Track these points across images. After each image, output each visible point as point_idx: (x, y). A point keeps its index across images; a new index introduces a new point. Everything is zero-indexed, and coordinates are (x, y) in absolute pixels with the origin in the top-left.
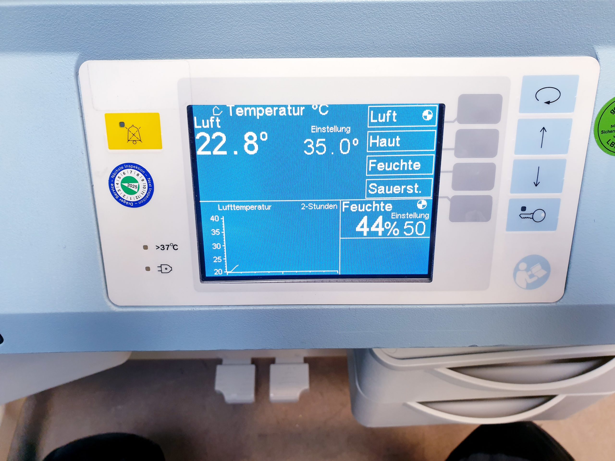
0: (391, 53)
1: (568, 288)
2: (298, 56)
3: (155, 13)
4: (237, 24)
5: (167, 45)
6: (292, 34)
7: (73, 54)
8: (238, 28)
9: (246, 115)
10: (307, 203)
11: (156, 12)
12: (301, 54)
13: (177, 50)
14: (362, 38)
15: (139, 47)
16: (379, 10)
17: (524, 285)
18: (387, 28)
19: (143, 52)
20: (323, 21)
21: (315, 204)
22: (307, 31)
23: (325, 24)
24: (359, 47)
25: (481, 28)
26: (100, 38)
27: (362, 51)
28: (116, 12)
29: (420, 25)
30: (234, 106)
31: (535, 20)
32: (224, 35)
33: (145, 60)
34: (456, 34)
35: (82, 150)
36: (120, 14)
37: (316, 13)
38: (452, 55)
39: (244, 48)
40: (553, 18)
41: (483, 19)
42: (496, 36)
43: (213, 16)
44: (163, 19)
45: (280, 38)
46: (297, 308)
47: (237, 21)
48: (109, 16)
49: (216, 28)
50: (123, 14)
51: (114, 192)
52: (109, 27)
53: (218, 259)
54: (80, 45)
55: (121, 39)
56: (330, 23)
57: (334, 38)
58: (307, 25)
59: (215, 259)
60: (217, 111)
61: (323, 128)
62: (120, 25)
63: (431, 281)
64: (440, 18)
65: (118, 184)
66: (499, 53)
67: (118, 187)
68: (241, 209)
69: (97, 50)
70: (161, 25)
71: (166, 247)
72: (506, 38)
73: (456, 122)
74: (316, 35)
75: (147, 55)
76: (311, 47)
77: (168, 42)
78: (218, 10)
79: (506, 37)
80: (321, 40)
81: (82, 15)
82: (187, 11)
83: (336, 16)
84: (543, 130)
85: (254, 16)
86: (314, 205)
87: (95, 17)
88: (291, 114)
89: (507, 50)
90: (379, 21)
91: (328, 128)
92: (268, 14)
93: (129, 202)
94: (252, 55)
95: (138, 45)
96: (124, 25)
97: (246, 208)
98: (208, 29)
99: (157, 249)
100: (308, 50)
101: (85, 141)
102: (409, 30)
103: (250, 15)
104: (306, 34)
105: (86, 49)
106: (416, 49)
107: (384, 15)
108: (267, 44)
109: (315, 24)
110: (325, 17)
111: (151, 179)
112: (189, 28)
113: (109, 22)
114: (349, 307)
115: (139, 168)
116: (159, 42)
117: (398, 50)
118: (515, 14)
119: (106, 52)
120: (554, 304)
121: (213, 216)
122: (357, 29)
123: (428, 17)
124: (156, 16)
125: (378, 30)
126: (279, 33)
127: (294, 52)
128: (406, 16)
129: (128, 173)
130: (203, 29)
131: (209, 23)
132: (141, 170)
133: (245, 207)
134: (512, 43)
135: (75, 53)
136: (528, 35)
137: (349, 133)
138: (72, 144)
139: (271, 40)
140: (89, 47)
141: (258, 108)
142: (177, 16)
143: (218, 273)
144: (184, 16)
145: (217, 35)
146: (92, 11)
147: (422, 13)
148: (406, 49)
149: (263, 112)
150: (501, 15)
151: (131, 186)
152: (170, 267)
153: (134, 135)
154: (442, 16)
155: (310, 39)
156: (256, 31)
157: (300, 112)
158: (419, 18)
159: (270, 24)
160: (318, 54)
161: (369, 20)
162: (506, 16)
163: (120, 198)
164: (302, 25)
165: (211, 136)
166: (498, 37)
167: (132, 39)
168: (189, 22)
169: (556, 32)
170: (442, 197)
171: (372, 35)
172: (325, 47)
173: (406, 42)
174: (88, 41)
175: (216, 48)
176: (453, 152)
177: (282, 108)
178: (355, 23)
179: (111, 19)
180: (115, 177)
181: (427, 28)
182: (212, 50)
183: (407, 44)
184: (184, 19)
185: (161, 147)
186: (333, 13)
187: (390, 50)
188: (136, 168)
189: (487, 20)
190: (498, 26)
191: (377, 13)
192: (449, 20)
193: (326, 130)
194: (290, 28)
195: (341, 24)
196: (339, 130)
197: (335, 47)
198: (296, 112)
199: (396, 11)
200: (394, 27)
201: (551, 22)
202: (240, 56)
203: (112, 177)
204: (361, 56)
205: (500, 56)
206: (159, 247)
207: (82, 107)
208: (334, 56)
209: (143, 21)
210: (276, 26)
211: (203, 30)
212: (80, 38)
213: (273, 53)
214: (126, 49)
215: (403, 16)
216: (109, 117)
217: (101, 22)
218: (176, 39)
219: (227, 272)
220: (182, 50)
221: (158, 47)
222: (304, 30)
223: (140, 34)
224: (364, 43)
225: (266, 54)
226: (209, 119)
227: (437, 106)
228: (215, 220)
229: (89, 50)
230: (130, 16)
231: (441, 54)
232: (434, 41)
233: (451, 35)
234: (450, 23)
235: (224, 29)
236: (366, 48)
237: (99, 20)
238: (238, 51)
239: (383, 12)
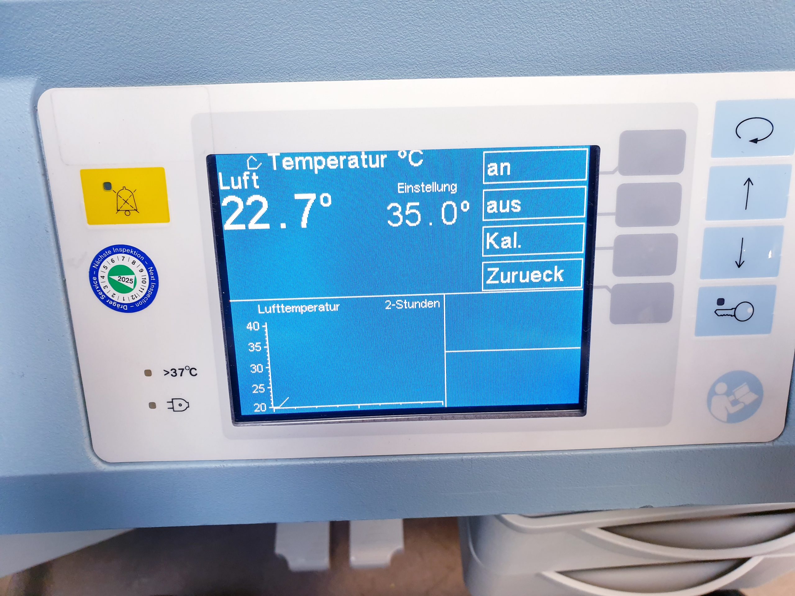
0: (517, 70)
1: (790, 421)
2: (375, 77)
3: (150, 11)
4: (280, 27)
5: (174, 63)
6: (364, 43)
7: (28, 79)
8: (281, 34)
9: (297, 168)
10: (393, 300)
11: (153, 9)
12: (380, 73)
13: (188, 71)
14: (471, 47)
15: (130, 66)
16: (498, 3)
17: (724, 417)
18: (510, 31)
19: (137, 74)
20: (413, 21)
21: (405, 300)
22: (388, 38)
23: (415, 26)
24: (468, 62)
25: (653, 29)
26: (68, 52)
27: (471, 67)
28: (89, 11)
29: (560, 25)
30: (279, 154)
31: (734, 16)
32: (260, 46)
33: (140, 86)
34: (616, 38)
35: (45, 226)
36: (97, 14)
37: (401, 8)
38: (608, 71)
39: (292, 65)
40: (761, 11)
41: (656, 15)
42: (675, 41)
43: (242, 16)
44: (163, 21)
45: (346, 49)
46: (381, 461)
47: (280, 23)
48: (79, 16)
49: (247, 34)
50: (101, 13)
51: (98, 289)
52: (79, 35)
53: (260, 388)
54: (37, 64)
55: (101, 54)
56: (423, 24)
57: (429, 47)
58: (387, 28)
59: (255, 387)
60: (253, 164)
61: (416, 186)
62: (98, 31)
63: (585, 414)
64: (592, 14)
65: (104, 277)
66: (678, 67)
67: (104, 282)
68: (293, 311)
69: (65, 72)
70: (161, 30)
71: (179, 372)
72: (690, 44)
73: (617, 173)
74: (402, 43)
75: (143, 78)
76: (394, 63)
77: (175, 58)
78: (250, 6)
79: (690, 42)
80: (410, 51)
81: (38, 17)
82: (200, 8)
83: (432, 13)
84: (748, 182)
85: (306, 14)
86: (404, 303)
87: (58, 19)
88: (367, 165)
89: (690, 62)
90: (498, 19)
91: (423, 185)
92: (327, 12)
93: (121, 304)
94: (305, 77)
95: (127, 63)
96: (104, 31)
97: (301, 309)
98: (235, 36)
99: (165, 375)
100: (390, 67)
101: (50, 213)
102: (543, 34)
103: (298, 13)
104: (387, 42)
105: (47, 70)
106: (553, 63)
107: (505, 10)
108: (327, 58)
109: (401, 25)
110: (415, 15)
111: (154, 268)
112: (206, 35)
113: (79, 27)
114: (462, 457)
115: (135, 252)
116: (160, 58)
117: (527, 65)
118: (705, 5)
119: (78, 75)
120: (771, 444)
121: (250, 323)
122: (465, 33)
123: (572, 12)
124: (152, 17)
125: (497, 35)
126: (345, 42)
127: (368, 71)
128: (539, 12)
129: (119, 259)
130: (227, 36)
131: (236, 27)
132: (139, 256)
133: (299, 307)
134: (699, 52)
135: (31, 78)
136: (723, 39)
137: (455, 193)
138: (29, 217)
139: (333, 52)
140: (51, 66)
141: (315, 158)
142: (186, 16)
143: (259, 409)
144: (197, 17)
145: (250, 45)
146: (53, 9)
147: (563, 6)
148: (538, 64)
149: (324, 163)
150: (684, 7)
151: (123, 280)
152: (187, 402)
153: (126, 202)
154: (594, 10)
155: (393, 51)
156: (310, 38)
157: (380, 163)
158: (559, 13)
159: (331, 27)
160: (406, 74)
161: (483, 19)
162: (691, 9)
163: (107, 298)
164: (380, 28)
165: (245, 201)
166: (678, 43)
167: (118, 54)
168: (205, 25)
169: (766, 33)
170: (599, 287)
171: (487, 42)
172: (415, 62)
173: (539, 53)
174: (50, 58)
175: (249, 67)
176: (613, 218)
177: (352, 157)
178: (460, 24)
179: (82, 22)
180: (99, 267)
181: (571, 30)
182: (244, 69)
183: (541, 56)
184: (197, 20)
185: (168, 220)
186: (427, 8)
187: (515, 65)
188: (130, 252)
189: (662, 16)
190: (678, 24)
191: (494, 7)
192: (604, 17)
193: (421, 188)
194: (362, 33)
195: (439, 25)
196: (440, 188)
197: (431, 62)
198: (374, 162)
199: (523, 3)
200: (521, 29)
201: (758, 18)
202: (287, 78)
203: (94, 266)
204: (470, 75)
205: (680, 72)
206: (168, 373)
207: (44, 160)
208: (430, 76)
209: (132, 25)
210: (340, 30)
211: (227, 38)
212: (36, 53)
213: (337, 73)
214: (110, 70)
215: (535, 12)
216: (86, 174)
217: (67, 27)
218: (187, 53)
219: (273, 407)
220: (197, 71)
221: (160, 66)
222: (383, 35)
223: (129, 46)
224: (475, 55)
225: (326, 75)
226: (242, 176)
227: (587, 150)
228: (254, 328)
229: (52, 73)
230: (111, 17)
231: (592, 71)
232: (581, 50)
233: (607, 41)
234: (606, 21)
235: (259, 36)
236: (479, 62)
237: (64, 24)
238: (283, 71)
239: (504, 5)
